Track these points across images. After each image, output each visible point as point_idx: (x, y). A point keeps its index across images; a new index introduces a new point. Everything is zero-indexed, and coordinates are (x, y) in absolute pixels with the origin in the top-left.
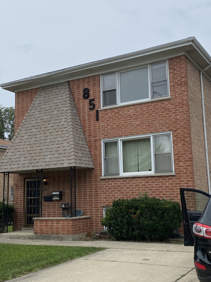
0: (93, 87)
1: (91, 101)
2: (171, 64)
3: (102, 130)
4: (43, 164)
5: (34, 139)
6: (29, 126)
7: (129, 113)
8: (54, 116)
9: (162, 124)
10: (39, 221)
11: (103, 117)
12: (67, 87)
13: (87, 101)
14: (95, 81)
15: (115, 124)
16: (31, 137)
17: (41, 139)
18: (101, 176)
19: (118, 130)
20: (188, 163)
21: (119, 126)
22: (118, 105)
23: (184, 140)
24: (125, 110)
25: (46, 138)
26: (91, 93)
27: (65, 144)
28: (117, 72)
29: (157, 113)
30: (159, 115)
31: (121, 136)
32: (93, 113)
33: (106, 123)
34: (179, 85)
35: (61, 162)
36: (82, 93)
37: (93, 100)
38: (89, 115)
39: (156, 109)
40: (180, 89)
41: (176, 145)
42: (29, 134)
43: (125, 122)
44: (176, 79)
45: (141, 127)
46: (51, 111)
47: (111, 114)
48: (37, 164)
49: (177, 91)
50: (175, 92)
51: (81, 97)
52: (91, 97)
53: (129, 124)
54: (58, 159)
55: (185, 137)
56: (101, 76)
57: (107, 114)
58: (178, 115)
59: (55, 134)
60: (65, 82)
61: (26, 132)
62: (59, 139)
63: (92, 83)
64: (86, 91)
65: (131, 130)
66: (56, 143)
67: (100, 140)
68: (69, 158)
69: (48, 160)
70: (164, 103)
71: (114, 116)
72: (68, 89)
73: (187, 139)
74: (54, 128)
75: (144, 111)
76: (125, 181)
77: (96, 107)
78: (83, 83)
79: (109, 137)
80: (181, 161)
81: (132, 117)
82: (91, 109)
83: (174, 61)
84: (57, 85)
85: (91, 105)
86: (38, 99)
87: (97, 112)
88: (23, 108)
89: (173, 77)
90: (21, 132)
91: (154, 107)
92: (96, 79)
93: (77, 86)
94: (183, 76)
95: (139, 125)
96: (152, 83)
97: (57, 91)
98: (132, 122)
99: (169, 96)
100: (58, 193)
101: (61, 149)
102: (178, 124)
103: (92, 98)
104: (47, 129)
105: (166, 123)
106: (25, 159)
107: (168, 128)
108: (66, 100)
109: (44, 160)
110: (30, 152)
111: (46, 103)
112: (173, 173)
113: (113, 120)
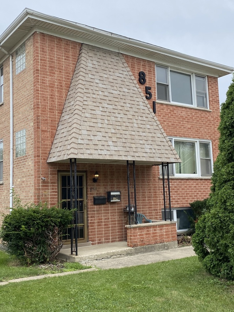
2: (210, 81)
4: (144, 155)
11: (160, 111)
13: (143, 87)
14: (150, 67)
18: (159, 175)
22: (171, 103)
24: (178, 110)
26: (147, 79)
28: (169, 67)
29: (202, 121)
30: (204, 124)
32: (150, 103)
33: (163, 118)
34: (215, 102)
37: (150, 88)
39: (202, 117)
41: (215, 153)
43: (179, 123)
44: (213, 96)
45: (192, 131)
49: (214, 106)
56: (155, 64)
57: (163, 109)
58: (216, 127)
64: (142, 75)
68: (172, 152)
69: (149, 151)
76: (181, 182)
77: (153, 98)
78: (138, 64)
81: (185, 119)
82: (148, 98)
85: (148, 94)
87: (154, 103)
89: (211, 93)
91: (200, 115)
96: (197, 92)
97: (113, 60)
98: (185, 124)
100: (119, 193)
102: (216, 135)
105: (208, 132)
107: (210, 137)
108: (132, 78)
113: (169, 117)
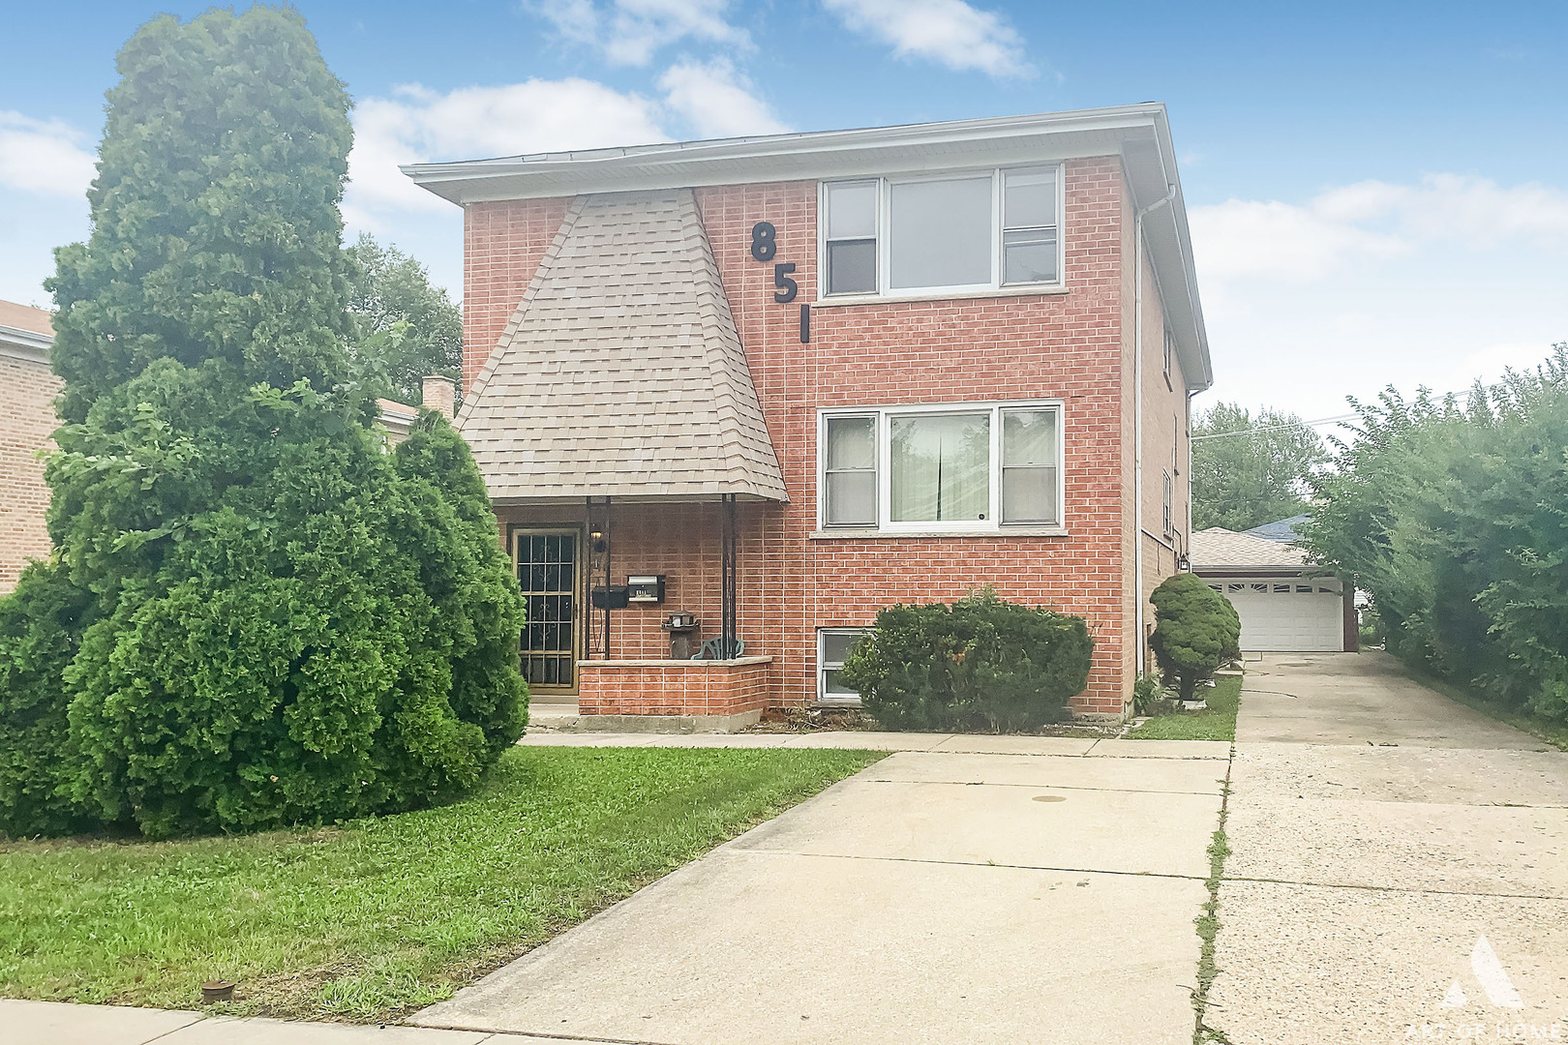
0: (789, 221)
1: (781, 270)
2: (1074, 180)
3: (820, 377)
4: (619, 478)
5: (569, 389)
6: (542, 336)
7: (922, 327)
8: (647, 310)
9: (1032, 373)
10: (599, 670)
11: (826, 332)
12: (692, 208)
13: (767, 270)
14: (798, 199)
15: (871, 359)
16: (557, 379)
17: (599, 388)
18: (814, 529)
19: (881, 380)
20: (1110, 501)
21: (885, 366)
22: (881, 296)
23: (1102, 428)
24: (907, 314)
25: (622, 387)
26: (783, 242)
27: (702, 417)
28: (882, 180)
29: (1019, 336)
30: (1024, 344)
31: (889, 402)
32: (790, 313)
33: (836, 353)
34: (1096, 252)
35: (691, 476)
36: (746, 240)
37: (791, 268)
38: (774, 322)
39: (1015, 322)
40: (1099, 266)
41: (1075, 443)
42: (545, 368)
43: (907, 357)
44: (1086, 230)
45: (962, 376)
46: (633, 290)
47: (858, 323)
48: (594, 479)
49: (1087, 270)
50: (1084, 275)
51: (745, 251)
52: (783, 257)
53: (921, 364)
54: (678, 466)
55: (1105, 421)
56: (820, 185)
57: (841, 324)
58: (1088, 348)
59: (659, 374)
60: (680, 189)
61: (534, 358)
62: (676, 396)
63: (787, 206)
64: (764, 234)
65: (926, 385)
66: (665, 408)
67: (811, 408)
68: (722, 465)
69: (638, 466)
70: (1042, 307)
71: (866, 330)
72: (694, 219)
73: (1112, 427)
74: (650, 353)
75: (975, 324)
76: (899, 549)
77: (802, 293)
78: (753, 203)
79: (845, 403)
80: (1088, 495)
81: (933, 341)
82: (779, 299)
83: (1084, 172)
84: (647, 198)
85: (782, 286)
86: (573, 241)
87: (805, 311)
88: (500, 266)
89: (1078, 223)
90: (507, 359)
91: (1009, 315)
92: (802, 192)
93: (728, 211)
94: (1112, 224)
95: (955, 370)
96: (1007, 234)
97: (650, 218)
99: (1063, 283)
100: (654, 580)
101: (687, 429)
102: (1086, 378)
103: (785, 261)
104: (623, 354)
105: (1045, 372)
106: (541, 457)
107: (1051, 387)
108: (692, 256)
109: (621, 467)
110: (560, 434)
111: (607, 261)
112: (1062, 531)
113: (861, 345)
